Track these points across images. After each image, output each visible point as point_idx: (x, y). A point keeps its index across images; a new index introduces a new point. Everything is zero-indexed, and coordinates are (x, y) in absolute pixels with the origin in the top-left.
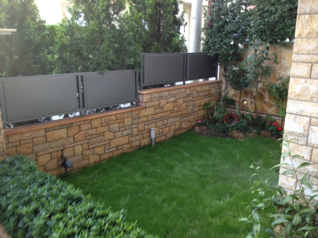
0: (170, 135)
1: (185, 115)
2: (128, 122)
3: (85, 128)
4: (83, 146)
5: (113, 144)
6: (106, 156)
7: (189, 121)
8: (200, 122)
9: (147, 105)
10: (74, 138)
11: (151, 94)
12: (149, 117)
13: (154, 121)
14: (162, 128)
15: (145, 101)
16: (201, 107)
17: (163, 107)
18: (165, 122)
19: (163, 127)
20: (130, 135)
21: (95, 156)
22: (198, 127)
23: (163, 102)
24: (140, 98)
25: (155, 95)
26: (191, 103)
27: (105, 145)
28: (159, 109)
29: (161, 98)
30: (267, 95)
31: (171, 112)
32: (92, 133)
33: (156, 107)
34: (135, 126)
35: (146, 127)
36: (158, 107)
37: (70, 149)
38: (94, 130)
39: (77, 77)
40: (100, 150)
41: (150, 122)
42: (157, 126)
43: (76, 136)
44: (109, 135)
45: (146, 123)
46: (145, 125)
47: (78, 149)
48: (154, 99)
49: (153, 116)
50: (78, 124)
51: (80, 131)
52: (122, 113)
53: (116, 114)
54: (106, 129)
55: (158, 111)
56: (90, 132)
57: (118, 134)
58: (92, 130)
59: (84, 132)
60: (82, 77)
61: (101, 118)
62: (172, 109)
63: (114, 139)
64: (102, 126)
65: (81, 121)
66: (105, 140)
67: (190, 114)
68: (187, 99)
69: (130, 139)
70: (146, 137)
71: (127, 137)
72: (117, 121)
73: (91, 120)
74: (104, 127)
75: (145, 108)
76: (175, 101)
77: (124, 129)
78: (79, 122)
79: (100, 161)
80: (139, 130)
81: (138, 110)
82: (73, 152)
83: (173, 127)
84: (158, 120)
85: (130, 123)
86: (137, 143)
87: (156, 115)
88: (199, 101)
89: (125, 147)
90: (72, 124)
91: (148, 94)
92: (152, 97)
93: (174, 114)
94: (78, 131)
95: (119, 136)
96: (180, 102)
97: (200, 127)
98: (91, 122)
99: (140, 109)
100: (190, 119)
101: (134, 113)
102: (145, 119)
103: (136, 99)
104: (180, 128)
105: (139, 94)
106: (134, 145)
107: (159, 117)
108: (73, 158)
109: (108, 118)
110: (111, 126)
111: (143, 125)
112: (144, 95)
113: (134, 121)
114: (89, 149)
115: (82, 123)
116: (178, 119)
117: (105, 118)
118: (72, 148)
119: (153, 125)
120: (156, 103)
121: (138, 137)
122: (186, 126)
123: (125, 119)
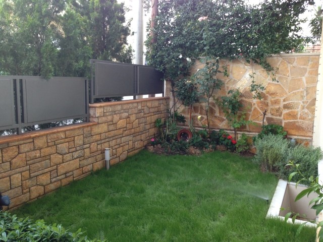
0: (123, 157)
1: (138, 134)
2: (79, 141)
3: (26, 150)
4: (23, 174)
5: (61, 171)
6: (52, 187)
7: (141, 140)
8: (153, 140)
9: (100, 120)
10: (11, 164)
11: (104, 107)
12: (102, 135)
13: (107, 139)
14: (116, 149)
15: (97, 115)
16: (152, 124)
17: (116, 124)
18: (119, 141)
19: (117, 147)
20: (82, 157)
21: (39, 187)
22: (152, 146)
23: (116, 117)
24: (92, 112)
25: (108, 108)
26: (143, 120)
27: (50, 171)
28: (112, 125)
29: (114, 112)
30: (217, 110)
31: (124, 129)
32: (36, 156)
33: (109, 123)
34: (88, 145)
35: (99, 147)
36: (111, 123)
37: (5, 179)
38: (38, 151)
39: (15, 81)
40: (44, 179)
41: (103, 141)
42: (111, 146)
43: (14, 161)
44: (56, 158)
45: (99, 142)
46: (98, 145)
47: (17, 179)
48: (107, 114)
49: (107, 134)
50: (17, 143)
51: (19, 153)
52: (72, 130)
53: (65, 131)
54: (53, 150)
55: (111, 128)
56: (33, 154)
57: (68, 157)
58: (35, 151)
59: (24, 155)
60: (21, 81)
61: (47, 135)
62: (125, 126)
63: (63, 162)
64: (48, 146)
65: (21, 140)
66: (52, 164)
67: (142, 132)
68: (139, 115)
69: (81, 163)
70: (99, 160)
71: (78, 159)
72: (67, 140)
73: (33, 138)
74: (50, 148)
75: (98, 124)
76: (128, 117)
77: (74, 149)
78: (18, 140)
79: (45, 193)
80: (92, 151)
81: (91, 126)
82: (9, 183)
83: (126, 147)
84: (112, 138)
85: (81, 142)
86: (89, 167)
87: (110, 133)
88: (150, 117)
89: (76, 173)
90: (8, 144)
91: (101, 107)
92: (105, 111)
93: (127, 131)
94: (16, 153)
95: (68, 159)
96: (133, 118)
97: (154, 146)
98: (33, 142)
99: (93, 125)
100: (142, 138)
101: (86, 129)
102: (98, 137)
103: (86, 113)
104: (133, 149)
105: (90, 107)
106: (86, 170)
107: (112, 135)
108: (10, 191)
109: (55, 136)
110: (59, 146)
111: (96, 144)
112: (96, 109)
113: (86, 140)
114: (30, 178)
115: (22, 142)
116: (130, 138)
117: (52, 136)
118: (8, 178)
119: (107, 144)
120: (110, 118)
121: (90, 160)
122: (139, 146)
123: (76, 138)
